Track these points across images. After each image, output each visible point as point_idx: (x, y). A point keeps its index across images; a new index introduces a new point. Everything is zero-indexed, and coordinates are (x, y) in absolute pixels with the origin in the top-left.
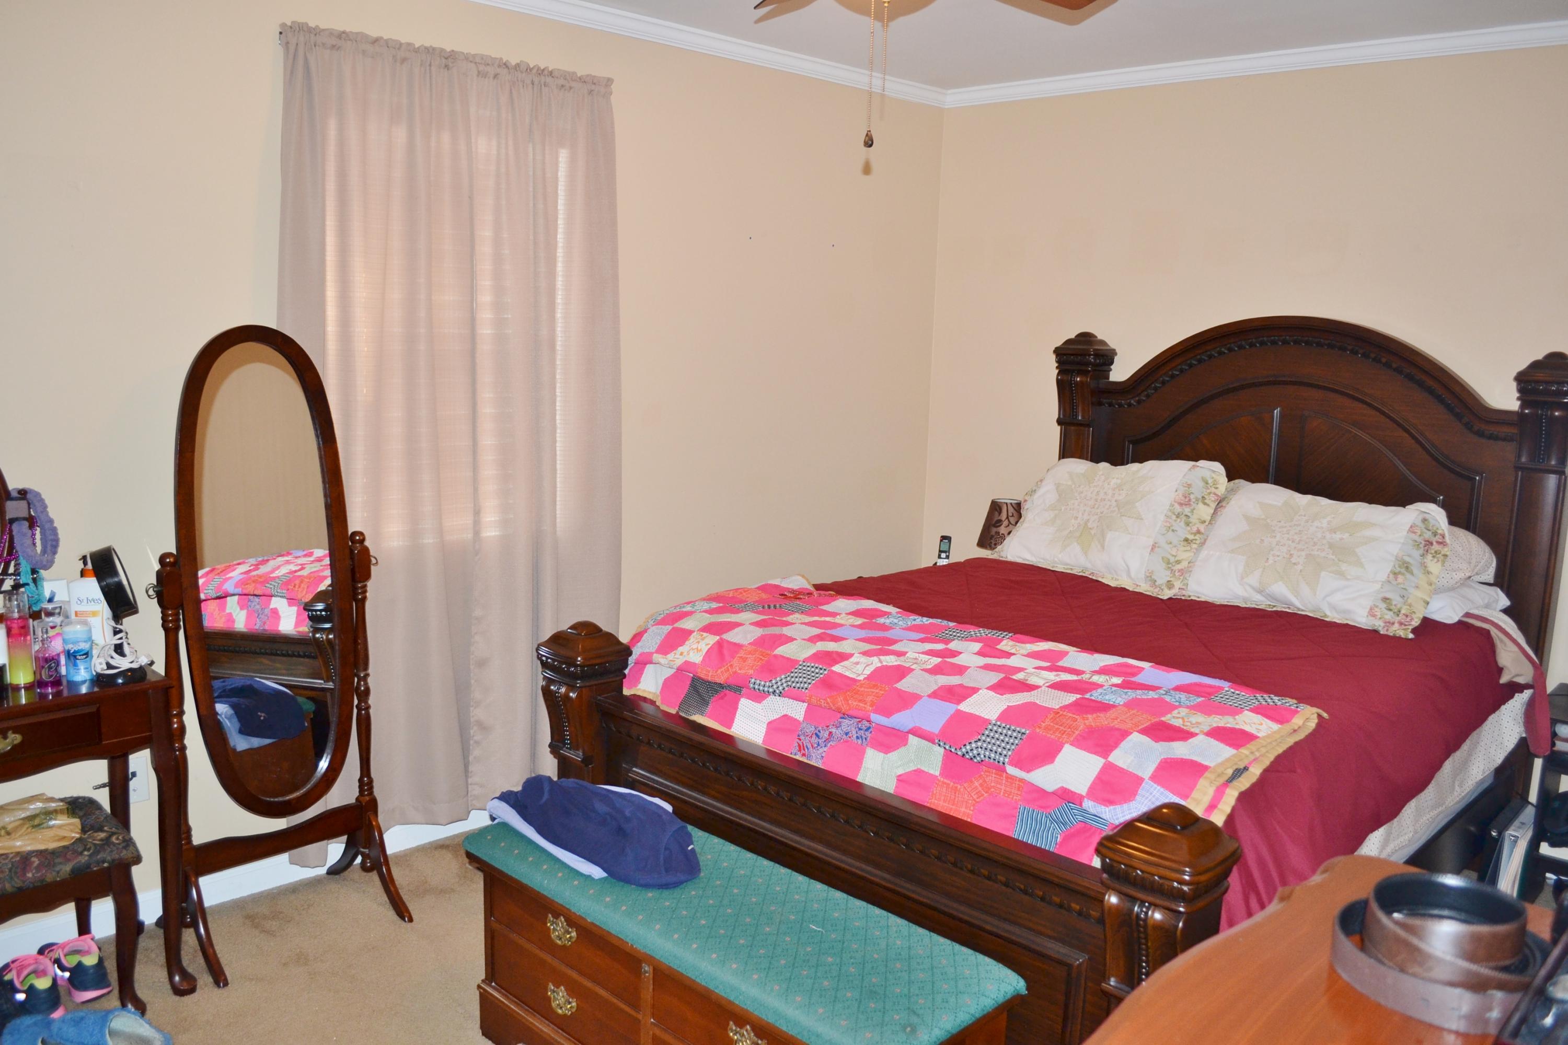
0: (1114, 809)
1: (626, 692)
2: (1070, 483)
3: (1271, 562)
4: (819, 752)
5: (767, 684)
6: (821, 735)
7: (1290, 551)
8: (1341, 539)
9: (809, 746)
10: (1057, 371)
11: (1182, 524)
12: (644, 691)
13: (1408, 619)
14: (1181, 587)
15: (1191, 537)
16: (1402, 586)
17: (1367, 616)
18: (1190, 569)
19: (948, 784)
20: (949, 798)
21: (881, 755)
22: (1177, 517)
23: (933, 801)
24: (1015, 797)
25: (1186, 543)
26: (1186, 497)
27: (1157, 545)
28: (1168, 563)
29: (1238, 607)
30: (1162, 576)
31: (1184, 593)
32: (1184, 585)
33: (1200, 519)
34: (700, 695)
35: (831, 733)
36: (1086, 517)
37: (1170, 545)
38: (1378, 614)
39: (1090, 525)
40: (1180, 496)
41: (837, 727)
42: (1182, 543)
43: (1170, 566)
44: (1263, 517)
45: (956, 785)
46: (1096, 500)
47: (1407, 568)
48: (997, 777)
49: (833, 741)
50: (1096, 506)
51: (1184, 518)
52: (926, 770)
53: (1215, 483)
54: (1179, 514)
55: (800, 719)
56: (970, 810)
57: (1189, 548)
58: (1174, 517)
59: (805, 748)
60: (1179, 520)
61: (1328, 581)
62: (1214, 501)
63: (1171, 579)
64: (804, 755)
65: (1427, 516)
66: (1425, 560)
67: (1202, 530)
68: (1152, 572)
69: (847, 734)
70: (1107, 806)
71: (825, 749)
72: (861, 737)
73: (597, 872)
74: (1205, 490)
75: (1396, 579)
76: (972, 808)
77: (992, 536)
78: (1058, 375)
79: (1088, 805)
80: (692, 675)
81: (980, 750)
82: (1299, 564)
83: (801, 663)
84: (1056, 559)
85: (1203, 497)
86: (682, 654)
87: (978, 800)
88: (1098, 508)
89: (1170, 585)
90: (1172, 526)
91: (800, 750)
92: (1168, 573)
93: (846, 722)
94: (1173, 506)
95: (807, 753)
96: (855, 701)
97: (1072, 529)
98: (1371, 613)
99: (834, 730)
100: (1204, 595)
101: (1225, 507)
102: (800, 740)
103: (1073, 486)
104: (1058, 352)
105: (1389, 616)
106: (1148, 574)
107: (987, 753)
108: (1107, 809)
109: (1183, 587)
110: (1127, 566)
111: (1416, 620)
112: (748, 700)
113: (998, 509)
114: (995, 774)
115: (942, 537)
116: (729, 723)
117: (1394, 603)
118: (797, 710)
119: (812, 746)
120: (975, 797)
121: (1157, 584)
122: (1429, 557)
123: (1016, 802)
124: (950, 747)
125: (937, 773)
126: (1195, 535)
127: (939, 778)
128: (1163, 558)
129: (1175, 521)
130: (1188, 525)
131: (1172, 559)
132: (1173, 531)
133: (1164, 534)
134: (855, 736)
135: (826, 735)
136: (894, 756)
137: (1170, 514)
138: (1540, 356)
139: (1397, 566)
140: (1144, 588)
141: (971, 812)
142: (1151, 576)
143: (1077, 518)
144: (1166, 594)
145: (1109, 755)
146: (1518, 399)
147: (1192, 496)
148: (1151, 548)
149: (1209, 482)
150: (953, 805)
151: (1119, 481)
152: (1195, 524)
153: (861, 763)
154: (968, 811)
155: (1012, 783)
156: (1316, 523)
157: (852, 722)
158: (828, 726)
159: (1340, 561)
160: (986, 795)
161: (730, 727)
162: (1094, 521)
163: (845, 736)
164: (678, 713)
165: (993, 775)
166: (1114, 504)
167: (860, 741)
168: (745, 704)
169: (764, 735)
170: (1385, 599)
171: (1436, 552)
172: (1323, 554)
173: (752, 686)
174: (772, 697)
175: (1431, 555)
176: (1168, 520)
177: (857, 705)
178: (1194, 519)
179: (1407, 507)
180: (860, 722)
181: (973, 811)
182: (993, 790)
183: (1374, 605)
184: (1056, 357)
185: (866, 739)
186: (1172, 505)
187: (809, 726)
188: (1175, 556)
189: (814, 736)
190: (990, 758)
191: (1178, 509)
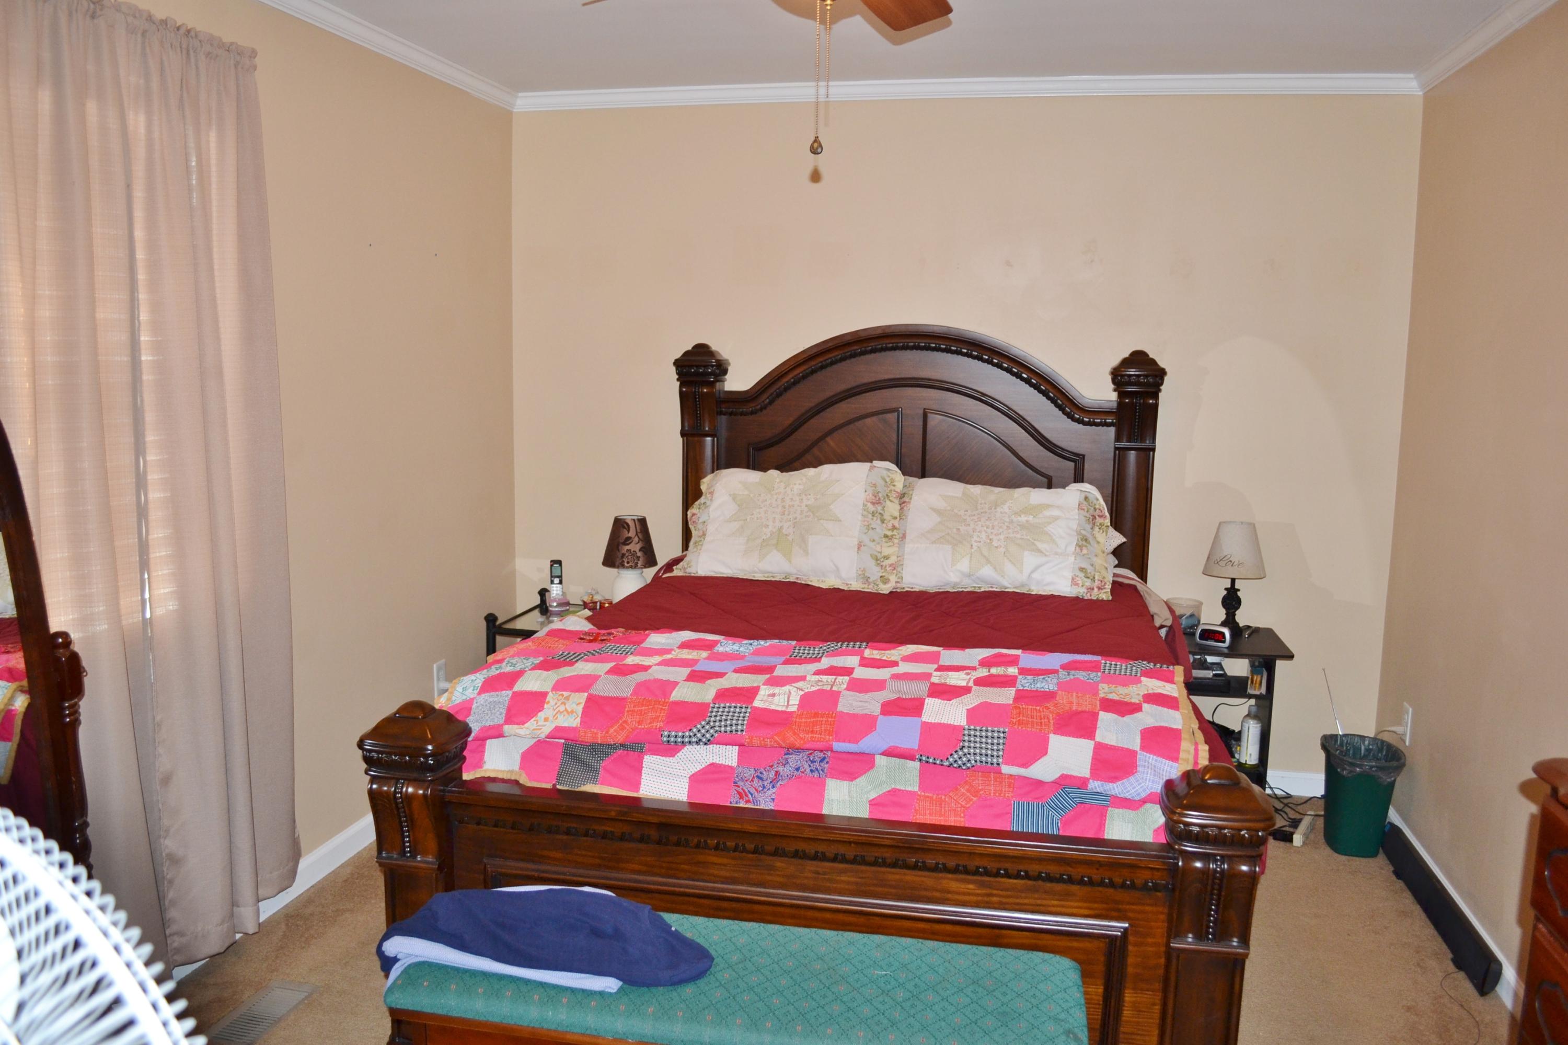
0: (1123, 783)
1: (466, 776)
2: (746, 492)
3: (975, 548)
4: (766, 795)
5: (687, 734)
6: (765, 776)
7: (988, 536)
8: (1027, 521)
9: (753, 791)
10: (679, 383)
11: (879, 522)
12: (494, 771)
13: (1103, 583)
14: (897, 580)
15: (889, 533)
16: (1087, 556)
17: (1071, 585)
18: (901, 563)
19: (931, 798)
20: (934, 811)
21: (844, 785)
22: (873, 516)
23: (918, 817)
24: (1007, 795)
25: (887, 539)
26: (876, 497)
27: (862, 544)
28: (877, 560)
29: (948, 592)
30: (875, 573)
31: (898, 585)
32: (899, 578)
33: (892, 516)
34: (583, 763)
35: (777, 772)
36: (778, 524)
37: (874, 543)
38: (1080, 582)
39: (784, 531)
40: (871, 496)
41: (784, 765)
42: (884, 540)
43: (879, 562)
44: (949, 508)
45: (940, 796)
46: (784, 507)
47: (1086, 540)
48: (984, 779)
49: (782, 780)
50: (786, 513)
51: (879, 516)
52: (902, 788)
53: (892, 481)
54: (873, 512)
55: (733, 765)
56: (960, 817)
57: (890, 544)
58: (870, 516)
59: (748, 793)
60: (875, 518)
61: (1030, 560)
62: (896, 498)
63: (884, 574)
64: (748, 802)
65: (1088, 495)
66: (1094, 532)
67: (897, 525)
68: (864, 570)
69: (797, 769)
70: (1114, 783)
71: (774, 790)
72: (817, 769)
73: (610, 984)
74: (886, 488)
75: (1081, 550)
76: (962, 815)
77: (623, 555)
78: (681, 386)
79: (1095, 785)
80: (563, 741)
81: (968, 756)
82: (1001, 546)
83: (711, 705)
84: (755, 569)
85: (887, 495)
86: (546, 720)
87: (968, 806)
88: (789, 515)
89: (885, 580)
90: (870, 524)
91: (741, 797)
92: (878, 569)
93: (794, 760)
94: (866, 506)
95: (751, 799)
96: (808, 734)
97: (765, 538)
98: (1074, 582)
99: (781, 769)
100: (917, 585)
101: (909, 502)
102: (738, 787)
103: (752, 495)
104: (677, 363)
105: (1088, 583)
106: (860, 573)
107: (978, 758)
108: (1115, 785)
109: (899, 580)
110: (836, 566)
111: (1108, 583)
112: (655, 757)
113: (627, 527)
114: (981, 777)
115: (551, 561)
116: (637, 786)
117: (1089, 571)
118: (728, 756)
119: (756, 790)
120: (963, 804)
121: (871, 580)
122: (1097, 529)
123: (1009, 799)
124: (935, 759)
125: (916, 789)
126: (893, 531)
127: (919, 793)
128: (871, 555)
129: (872, 519)
130: (883, 522)
131: (879, 556)
132: (873, 529)
133: (866, 533)
134: (808, 770)
135: (772, 775)
136: (862, 781)
137: (865, 513)
138: (1126, 355)
139: (1080, 540)
140: (856, 585)
141: (963, 819)
142: (864, 574)
143: (768, 526)
144: (885, 589)
145: (1095, 736)
146: (1115, 390)
147: (880, 495)
148: (857, 547)
149: (888, 481)
150: (940, 817)
151: (801, 487)
152: (890, 521)
153: (823, 796)
154: (958, 819)
155: (1001, 783)
156: (999, 509)
157: (801, 756)
158: (772, 766)
159: (1035, 540)
160: (975, 799)
161: (637, 790)
162: (788, 528)
163: (796, 772)
164: (554, 785)
165: (980, 779)
166: (806, 509)
167: (816, 774)
168: (650, 762)
169: (687, 790)
170: (1082, 569)
171: (1100, 524)
172: (1019, 536)
173: (665, 739)
174: (688, 747)
175: (1097, 528)
176: (866, 519)
177: (812, 737)
178: (887, 516)
179: (1067, 488)
180: (811, 754)
181: (964, 817)
182: (981, 792)
183: (1075, 575)
184: (677, 369)
185: (822, 770)
186: (864, 505)
187: (746, 770)
188: (881, 553)
189: (756, 779)
190: (981, 762)
191: (871, 508)
